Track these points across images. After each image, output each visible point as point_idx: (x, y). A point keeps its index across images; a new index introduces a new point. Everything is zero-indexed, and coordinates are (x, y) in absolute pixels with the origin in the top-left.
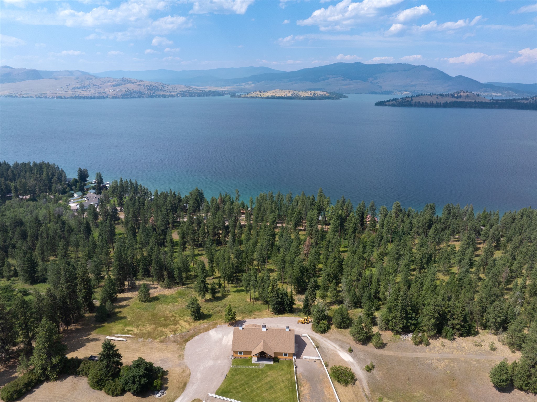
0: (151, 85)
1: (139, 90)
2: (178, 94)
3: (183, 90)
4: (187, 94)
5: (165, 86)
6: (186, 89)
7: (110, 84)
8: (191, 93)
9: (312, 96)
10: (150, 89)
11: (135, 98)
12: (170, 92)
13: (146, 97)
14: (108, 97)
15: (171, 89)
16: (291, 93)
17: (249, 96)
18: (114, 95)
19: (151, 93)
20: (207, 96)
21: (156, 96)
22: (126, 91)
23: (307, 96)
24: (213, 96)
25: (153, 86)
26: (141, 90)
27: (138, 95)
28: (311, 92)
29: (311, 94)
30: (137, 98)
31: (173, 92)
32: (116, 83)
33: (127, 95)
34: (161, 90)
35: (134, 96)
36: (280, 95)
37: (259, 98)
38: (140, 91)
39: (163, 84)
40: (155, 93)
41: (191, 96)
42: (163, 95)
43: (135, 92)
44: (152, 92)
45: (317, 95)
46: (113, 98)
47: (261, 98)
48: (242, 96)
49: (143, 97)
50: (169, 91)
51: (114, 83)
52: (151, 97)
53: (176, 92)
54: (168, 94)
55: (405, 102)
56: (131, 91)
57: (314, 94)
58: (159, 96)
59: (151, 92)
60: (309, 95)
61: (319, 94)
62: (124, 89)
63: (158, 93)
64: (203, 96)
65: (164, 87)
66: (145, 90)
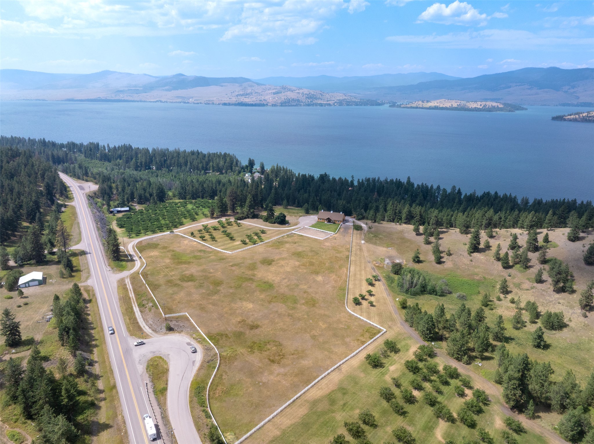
0: (309, 93)
1: (297, 98)
2: (336, 102)
3: (341, 98)
4: (344, 102)
5: (323, 94)
6: (344, 97)
7: (270, 91)
8: (348, 102)
9: (481, 107)
10: (308, 98)
11: (293, 106)
12: (328, 101)
13: (304, 106)
14: (267, 105)
15: (329, 97)
16: (457, 103)
17: (409, 106)
18: (273, 103)
19: (308, 102)
20: (365, 105)
21: (313, 105)
22: (285, 99)
23: (475, 108)
24: (371, 105)
25: (311, 94)
26: (300, 99)
27: (296, 103)
28: (481, 103)
29: (481, 105)
30: (295, 106)
31: (331, 100)
32: (276, 90)
33: (286, 103)
34: (319, 98)
35: (292, 104)
36: (444, 106)
37: (420, 108)
38: (298, 100)
39: (321, 93)
40: (312, 102)
41: (348, 105)
42: (320, 103)
43: (293, 100)
44: (309, 101)
45: (488, 106)
46: (273, 105)
47: (422, 108)
48: (402, 106)
49: (301, 105)
50: (326, 99)
51: (274, 91)
52: (309, 105)
53: (334, 100)
54: (326, 103)
56: (289, 99)
57: (485, 105)
58: (316, 105)
59: (309, 100)
60: (479, 107)
61: (490, 105)
62: (283, 97)
63: (315, 101)
64: (361, 105)
65: (322, 95)
66: (303, 99)
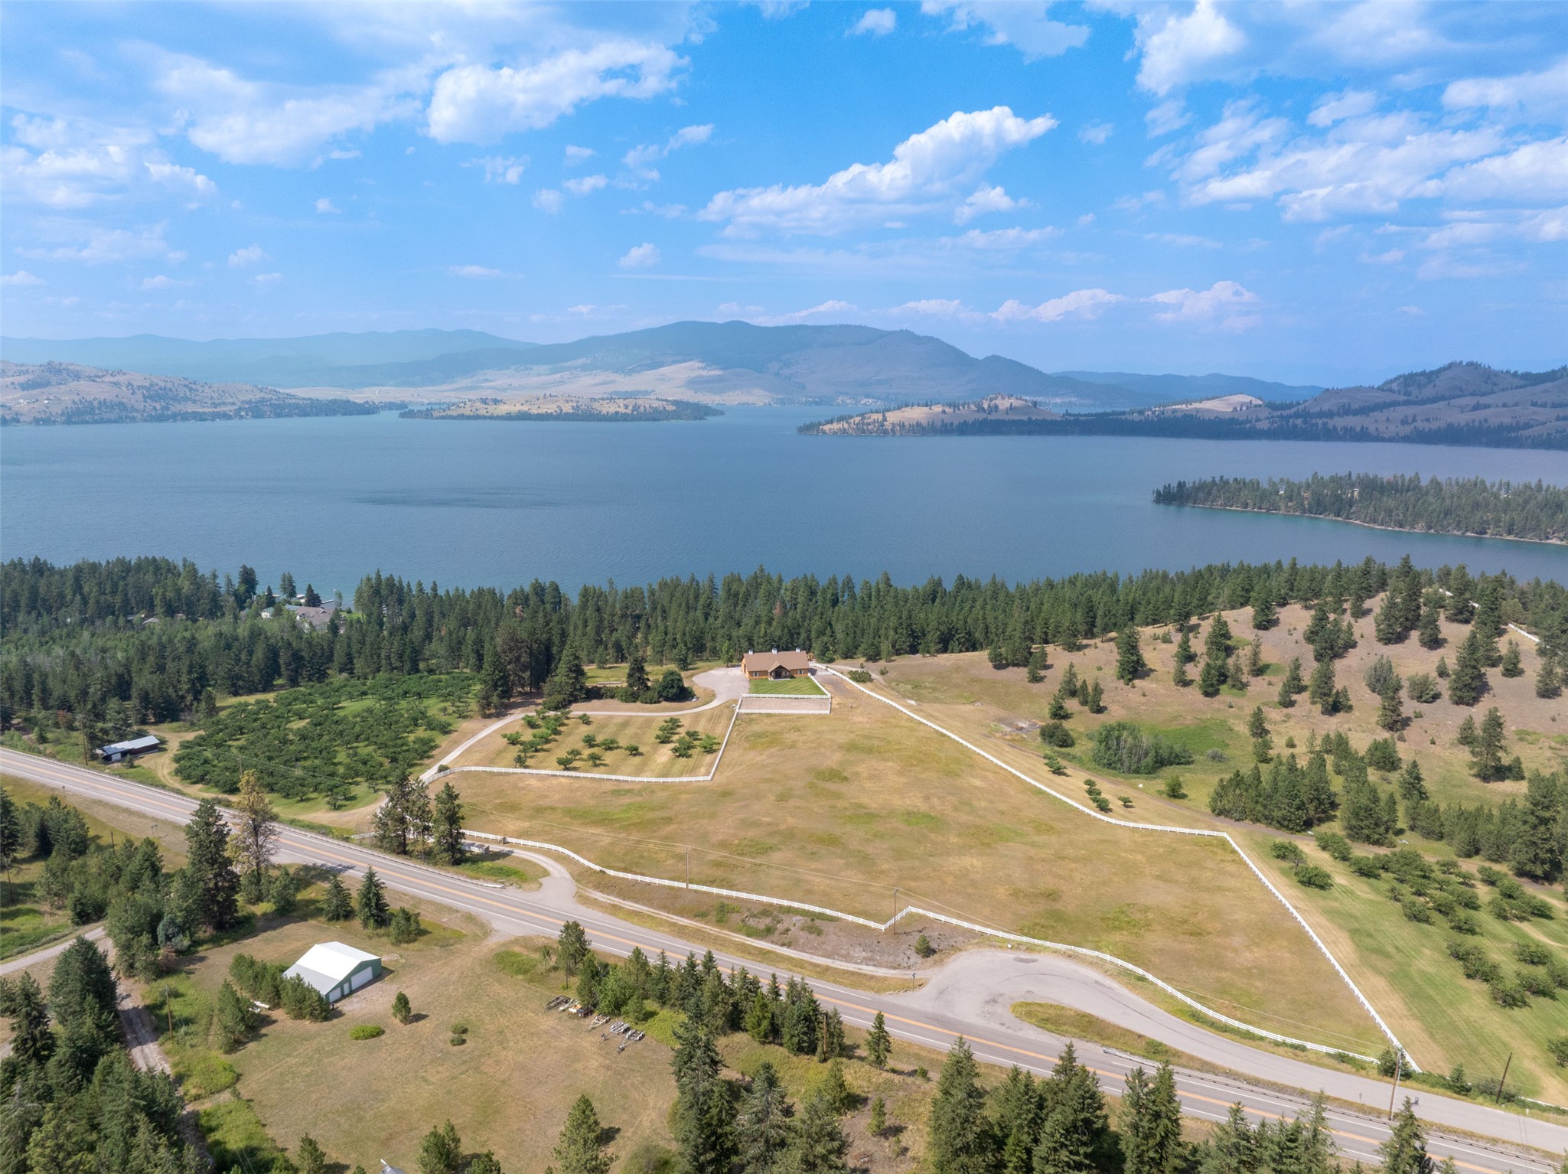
0: (151, 385)
1: (116, 400)
2: (240, 409)
3: (250, 397)
4: (265, 408)
5: (194, 387)
6: (259, 395)
7: (9, 380)
8: (278, 406)
9: (629, 411)
10: (150, 397)
11: (109, 421)
12: (215, 405)
13: (145, 420)
14: (18, 421)
15: (215, 395)
16: (571, 404)
17: (455, 414)
18: (38, 416)
19: (155, 408)
20: (327, 415)
21: (174, 417)
22: (74, 402)
23: (617, 413)
24: (345, 414)
25: (157, 388)
26: (123, 400)
27: (116, 413)
28: (626, 402)
29: (627, 407)
30: (116, 421)
31: (224, 404)
32: (30, 377)
33: (82, 414)
34: (186, 399)
35: (105, 416)
36: (543, 411)
37: (484, 417)
38: (121, 403)
39: (187, 383)
40: (168, 409)
41: (279, 416)
42: (194, 412)
43: (103, 404)
44: (158, 407)
45: (642, 409)
46: (37, 421)
47: (491, 418)
48: (436, 414)
49: (134, 420)
50: (209, 402)
51: (23, 379)
52: (160, 418)
53: (233, 404)
54: (211, 410)
55: (869, 424)
56: (91, 403)
57: (636, 408)
58: (185, 417)
59: (154, 404)
60: (622, 410)
61: (647, 406)
62: (66, 395)
63: (176, 408)
64: (317, 415)
65: (191, 390)
66: (137, 401)
